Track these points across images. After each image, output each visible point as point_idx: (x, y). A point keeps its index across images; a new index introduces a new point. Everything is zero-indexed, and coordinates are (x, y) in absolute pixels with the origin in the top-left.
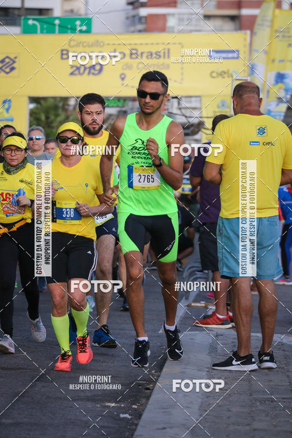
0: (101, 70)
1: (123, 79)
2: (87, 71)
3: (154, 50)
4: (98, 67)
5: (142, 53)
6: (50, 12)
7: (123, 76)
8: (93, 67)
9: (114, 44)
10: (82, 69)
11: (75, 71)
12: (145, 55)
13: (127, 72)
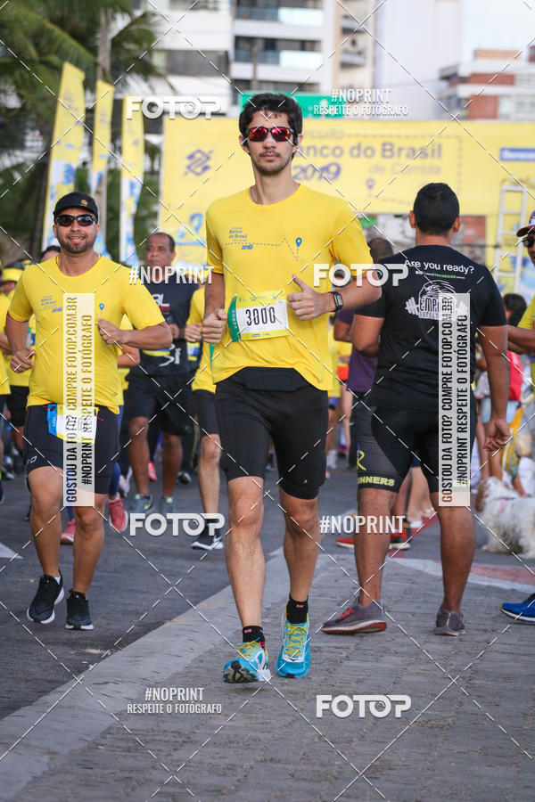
0: (337, 173)
1: (370, 187)
2: (317, 174)
3: (418, 144)
4: (333, 169)
5: (400, 149)
6: (315, 88)
7: (370, 183)
8: (326, 169)
9: (358, 136)
10: (310, 171)
11: (299, 173)
12: (404, 153)
13: (377, 177)
